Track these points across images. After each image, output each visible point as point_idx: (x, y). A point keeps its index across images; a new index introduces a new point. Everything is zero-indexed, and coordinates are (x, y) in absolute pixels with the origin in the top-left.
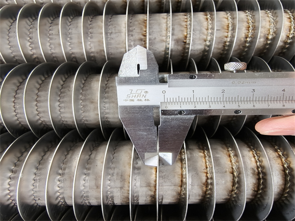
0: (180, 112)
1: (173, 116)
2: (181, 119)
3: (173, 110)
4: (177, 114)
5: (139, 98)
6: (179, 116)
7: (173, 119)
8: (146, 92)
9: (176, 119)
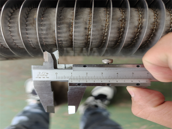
0: (79, 84)
1: (75, 86)
2: (80, 88)
3: (75, 83)
4: (77, 86)
5: (43, 77)
6: (78, 86)
7: (75, 88)
8: (47, 73)
9: (77, 88)
